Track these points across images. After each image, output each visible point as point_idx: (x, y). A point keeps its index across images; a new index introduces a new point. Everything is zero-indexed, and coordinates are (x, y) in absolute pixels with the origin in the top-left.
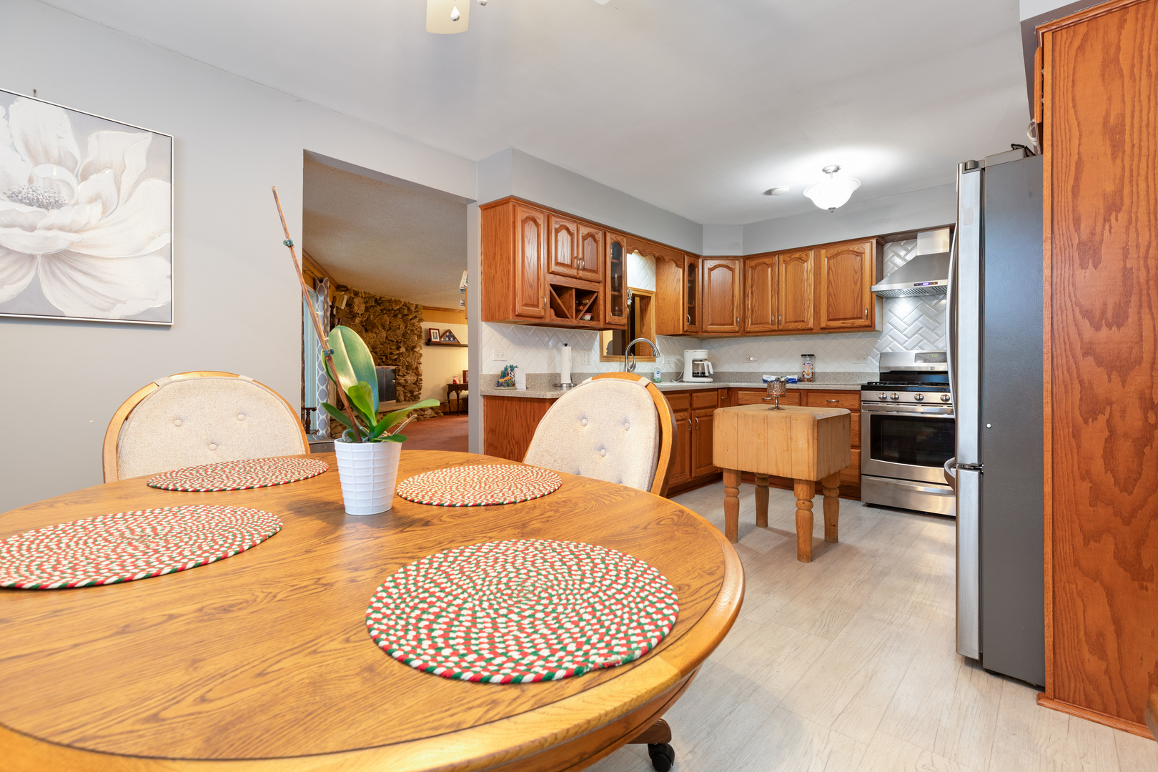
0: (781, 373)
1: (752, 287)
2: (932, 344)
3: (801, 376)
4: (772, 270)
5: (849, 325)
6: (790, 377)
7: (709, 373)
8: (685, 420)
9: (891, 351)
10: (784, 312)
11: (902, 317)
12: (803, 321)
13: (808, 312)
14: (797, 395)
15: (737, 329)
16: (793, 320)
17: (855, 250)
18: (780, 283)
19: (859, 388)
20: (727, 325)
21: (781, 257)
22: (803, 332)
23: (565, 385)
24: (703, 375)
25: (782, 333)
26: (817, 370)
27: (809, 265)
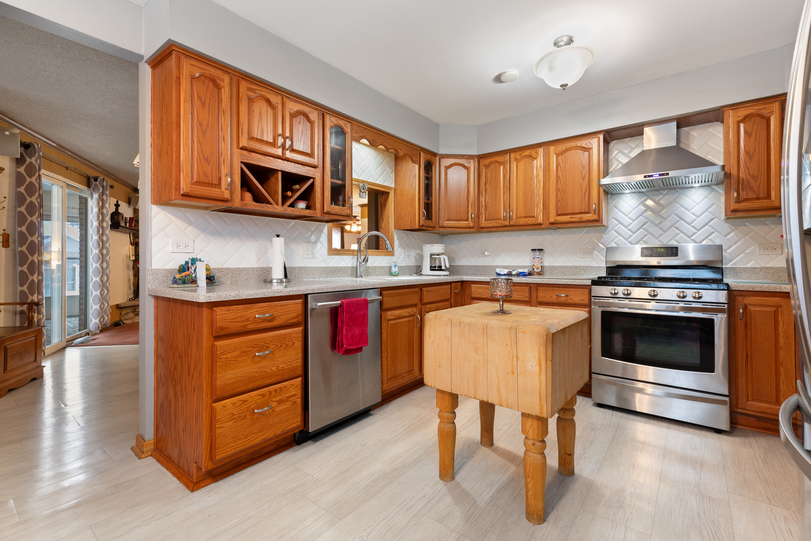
0: (513, 267)
1: (486, 184)
2: (657, 238)
3: (531, 270)
4: (504, 168)
5: (577, 220)
6: (521, 271)
7: (445, 266)
8: (413, 315)
9: (616, 246)
10: (515, 208)
11: (627, 213)
12: (533, 217)
13: (537, 207)
14: (527, 289)
15: (472, 225)
16: (524, 216)
17: (583, 145)
18: (511, 180)
19: (589, 283)
20: (463, 220)
21: (513, 155)
22: (533, 227)
23: (275, 281)
24: (440, 269)
25: (513, 228)
26: (546, 264)
27: (539, 162)
